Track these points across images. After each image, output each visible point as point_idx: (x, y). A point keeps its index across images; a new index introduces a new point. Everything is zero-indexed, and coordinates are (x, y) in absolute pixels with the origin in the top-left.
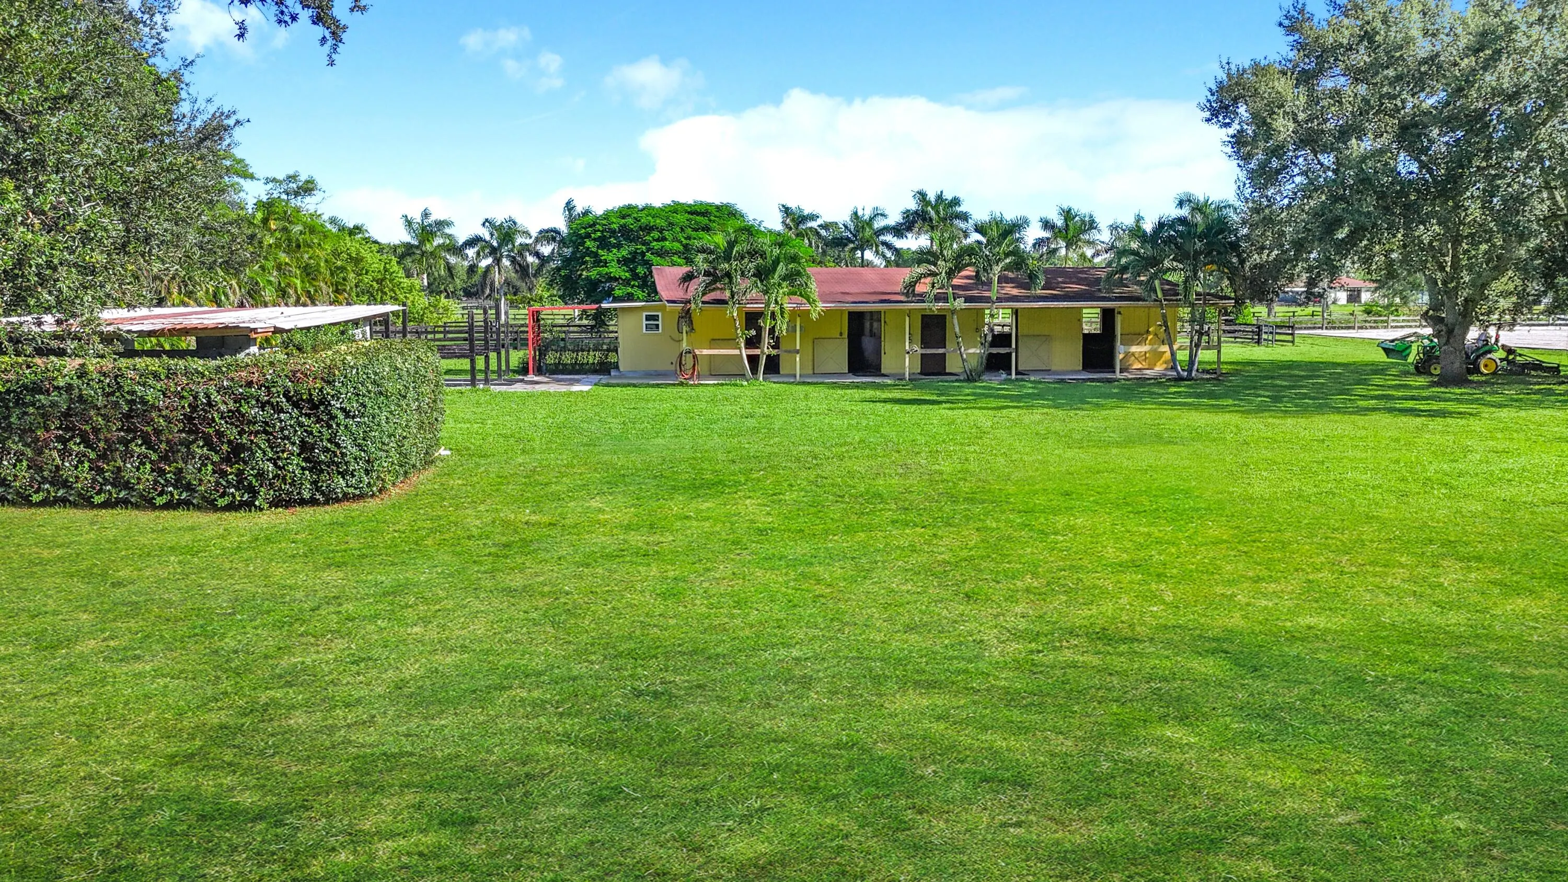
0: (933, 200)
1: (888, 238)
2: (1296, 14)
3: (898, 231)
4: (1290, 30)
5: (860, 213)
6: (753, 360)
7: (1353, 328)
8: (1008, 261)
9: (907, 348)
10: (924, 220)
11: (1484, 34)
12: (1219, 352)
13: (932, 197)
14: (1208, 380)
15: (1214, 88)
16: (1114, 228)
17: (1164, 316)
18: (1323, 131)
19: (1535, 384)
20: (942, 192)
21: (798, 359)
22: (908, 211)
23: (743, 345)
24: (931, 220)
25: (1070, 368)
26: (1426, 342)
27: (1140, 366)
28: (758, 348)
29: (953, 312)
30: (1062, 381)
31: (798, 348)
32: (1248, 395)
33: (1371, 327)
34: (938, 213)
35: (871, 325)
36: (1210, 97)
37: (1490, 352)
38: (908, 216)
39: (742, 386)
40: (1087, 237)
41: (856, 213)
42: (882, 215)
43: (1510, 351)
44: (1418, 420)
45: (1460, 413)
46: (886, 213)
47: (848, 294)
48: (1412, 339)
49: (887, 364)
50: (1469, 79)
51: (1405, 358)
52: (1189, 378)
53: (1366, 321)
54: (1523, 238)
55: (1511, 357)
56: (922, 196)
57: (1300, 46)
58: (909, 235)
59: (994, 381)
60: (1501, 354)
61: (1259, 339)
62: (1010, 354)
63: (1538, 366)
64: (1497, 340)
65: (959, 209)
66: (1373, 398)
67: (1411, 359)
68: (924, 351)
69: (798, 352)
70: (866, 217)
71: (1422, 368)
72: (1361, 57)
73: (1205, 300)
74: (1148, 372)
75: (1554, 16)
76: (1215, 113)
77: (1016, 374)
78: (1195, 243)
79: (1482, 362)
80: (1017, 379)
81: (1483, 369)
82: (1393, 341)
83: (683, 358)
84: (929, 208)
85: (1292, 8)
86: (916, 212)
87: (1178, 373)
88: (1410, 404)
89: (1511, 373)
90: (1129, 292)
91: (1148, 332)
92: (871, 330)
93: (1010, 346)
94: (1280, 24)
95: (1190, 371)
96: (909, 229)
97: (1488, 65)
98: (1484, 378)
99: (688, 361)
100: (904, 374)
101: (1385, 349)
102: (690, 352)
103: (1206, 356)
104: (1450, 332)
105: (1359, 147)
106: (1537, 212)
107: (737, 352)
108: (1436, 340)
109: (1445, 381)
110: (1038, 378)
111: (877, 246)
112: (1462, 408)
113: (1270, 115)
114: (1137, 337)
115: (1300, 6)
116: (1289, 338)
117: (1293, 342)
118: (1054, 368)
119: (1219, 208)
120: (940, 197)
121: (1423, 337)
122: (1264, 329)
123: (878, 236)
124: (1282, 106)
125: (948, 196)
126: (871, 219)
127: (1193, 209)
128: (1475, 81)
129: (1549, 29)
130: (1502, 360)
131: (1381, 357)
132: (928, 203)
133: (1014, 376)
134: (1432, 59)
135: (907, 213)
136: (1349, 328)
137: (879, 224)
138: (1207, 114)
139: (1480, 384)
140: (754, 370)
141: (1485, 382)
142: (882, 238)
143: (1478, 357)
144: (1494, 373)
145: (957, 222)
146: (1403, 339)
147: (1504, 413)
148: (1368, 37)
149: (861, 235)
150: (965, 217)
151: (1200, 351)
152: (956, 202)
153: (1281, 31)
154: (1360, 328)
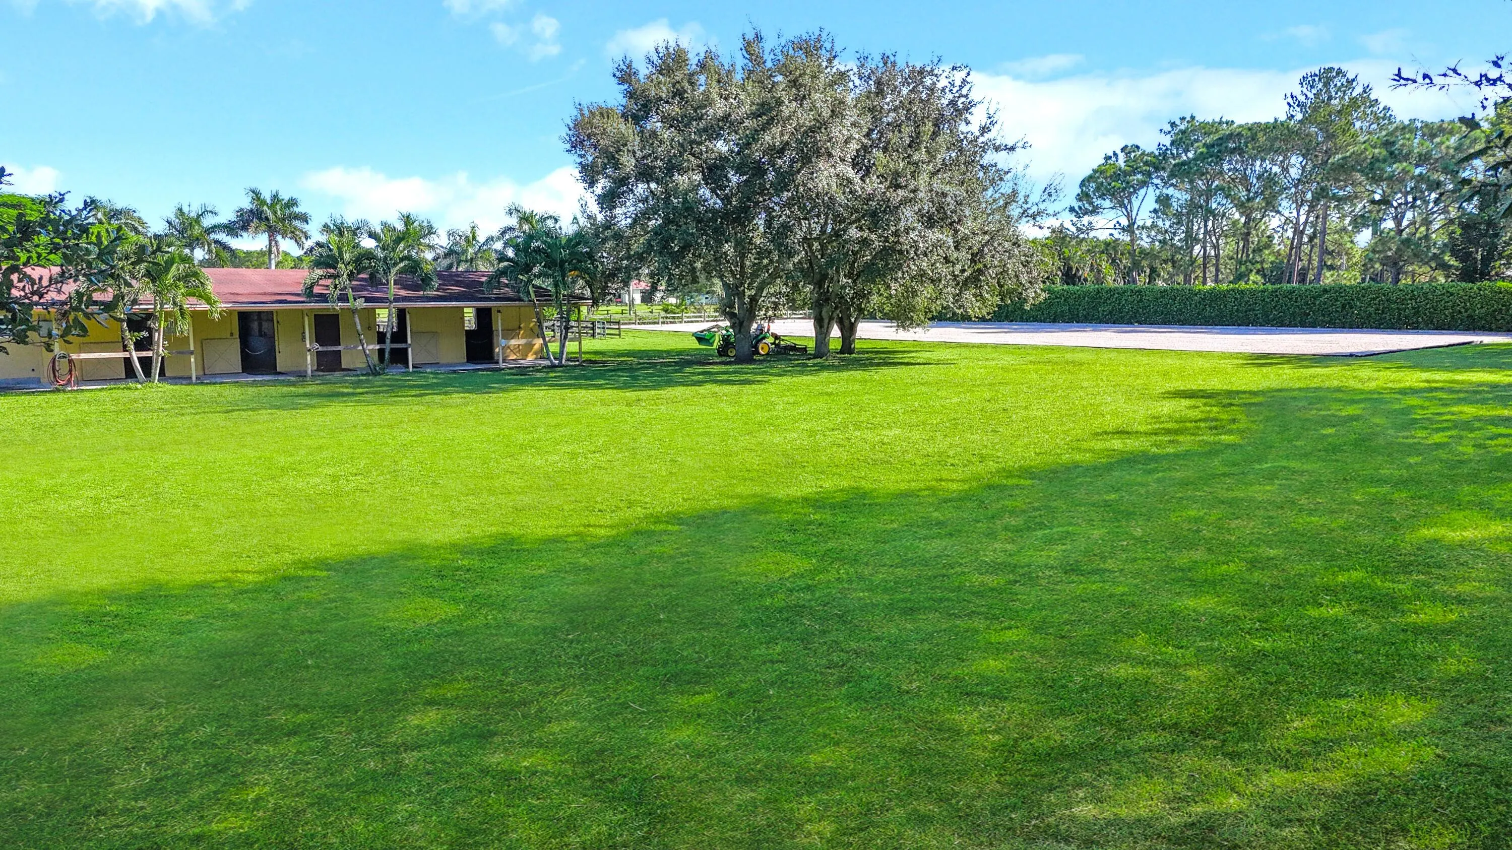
0: (269, 201)
1: (222, 237)
2: (625, 68)
3: (231, 229)
4: (622, 81)
5: (186, 210)
6: (146, 363)
7: (658, 323)
8: (402, 265)
9: (308, 346)
10: (260, 219)
11: (762, 105)
12: (580, 343)
13: (267, 196)
14: (575, 366)
15: (572, 125)
16: (450, 234)
17: (537, 313)
18: (655, 167)
19: (795, 360)
20: (277, 192)
21: (192, 360)
22: (242, 209)
23: (132, 347)
24: (267, 219)
25: (456, 361)
26: (724, 332)
27: (515, 357)
28: (149, 350)
29: (354, 311)
30: (454, 372)
31: (192, 348)
32: (612, 376)
33: (671, 323)
34: (275, 213)
35: (260, 325)
36: (569, 132)
37: (764, 338)
38: (242, 214)
39: (137, 389)
40: (427, 241)
41: (180, 210)
42: (212, 212)
43: (776, 337)
44: (735, 387)
45: (758, 381)
46: (216, 210)
47: (237, 294)
48: (716, 330)
49: (282, 361)
50: (754, 136)
51: (712, 344)
52: (560, 366)
53: (667, 318)
54: (790, 255)
55: (777, 342)
56: (256, 194)
57: (631, 95)
58: (245, 234)
59: (394, 373)
60: (771, 340)
61: (594, 333)
62: (406, 349)
63: (793, 348)
64: (769, 330)
65: (296, 210)
66: (699, 374)
67: (715, 346)
68: (320, 349)
69: (192, 353)
70: (193, 214)
71: (723, 351)
72: (674, 109)
73: (569, 301)
74: (522, 362)
75: (804, 96)
76: (574, 147)
77: (414, 367)
78: (561, 253)
79: (760, 346)
80: (414, 372)
81: (761, 351)
82: (702, 332)
83: (57, 363)
84: (265, 208)
85: (621, 63)
86: (251, 211)
87: (551, 361)
88: (725, 377)
89: (778, 353)
90: (504, 294)
91: (520, 328)
92: (260, 330)
93: (406, 342)
94: (614, 75)
95: (560, 359)
96: (245, 228)
97: (765, 128)
98: (761, 358)
99: (63, 366)
100: (306, 371)
101: (697, 338)
102: (64, 357)
103: (571, 347)
104: (741, 324)
105: (681, 180)
106: (798, 237)
107: (126, 355)
108: (731, 330)
109: (739, 360)
110: (433, 370)
111: (209, 245)
112: (759, 378)
113: (617, 152)
114: (511, 332)
115: (627, 62)
116: (617, 332)
117: (619, 335)
118: (442, 361)
119: (543, 219)
120: (275, 197)
121: (723, 328)
122: (598, 325)
123: (209, 234)
124: (626, 145)
125: (285, 196)
126: (199, 216)
127: (521, 219)
128: (758, 139)
129: (801, 105)
130: (772, 344)
131: (695, 345)
132: (263, 202)
133: (411, 369)
134: (726, 117)
135: (241, 212)
136: (655, 323)
137: (208, 222)
138: (568, 146)
139: (761, 362)
140: (148, 373)
141: (764, 360)
142: (213, 236)
143: (757, 342)
144: (768, 354)
145: (296, 223)
146: (709, 330)
147: (784, 380)
148: (679, 93)
149: (189, 232)
150: (304, 218)
151: (567, 343)
152: (292, 203)
153: (614, 81)
154: (663, 323)
